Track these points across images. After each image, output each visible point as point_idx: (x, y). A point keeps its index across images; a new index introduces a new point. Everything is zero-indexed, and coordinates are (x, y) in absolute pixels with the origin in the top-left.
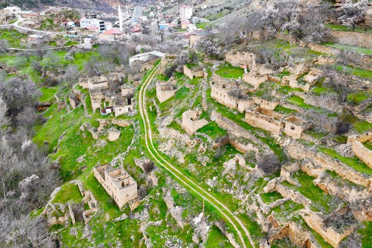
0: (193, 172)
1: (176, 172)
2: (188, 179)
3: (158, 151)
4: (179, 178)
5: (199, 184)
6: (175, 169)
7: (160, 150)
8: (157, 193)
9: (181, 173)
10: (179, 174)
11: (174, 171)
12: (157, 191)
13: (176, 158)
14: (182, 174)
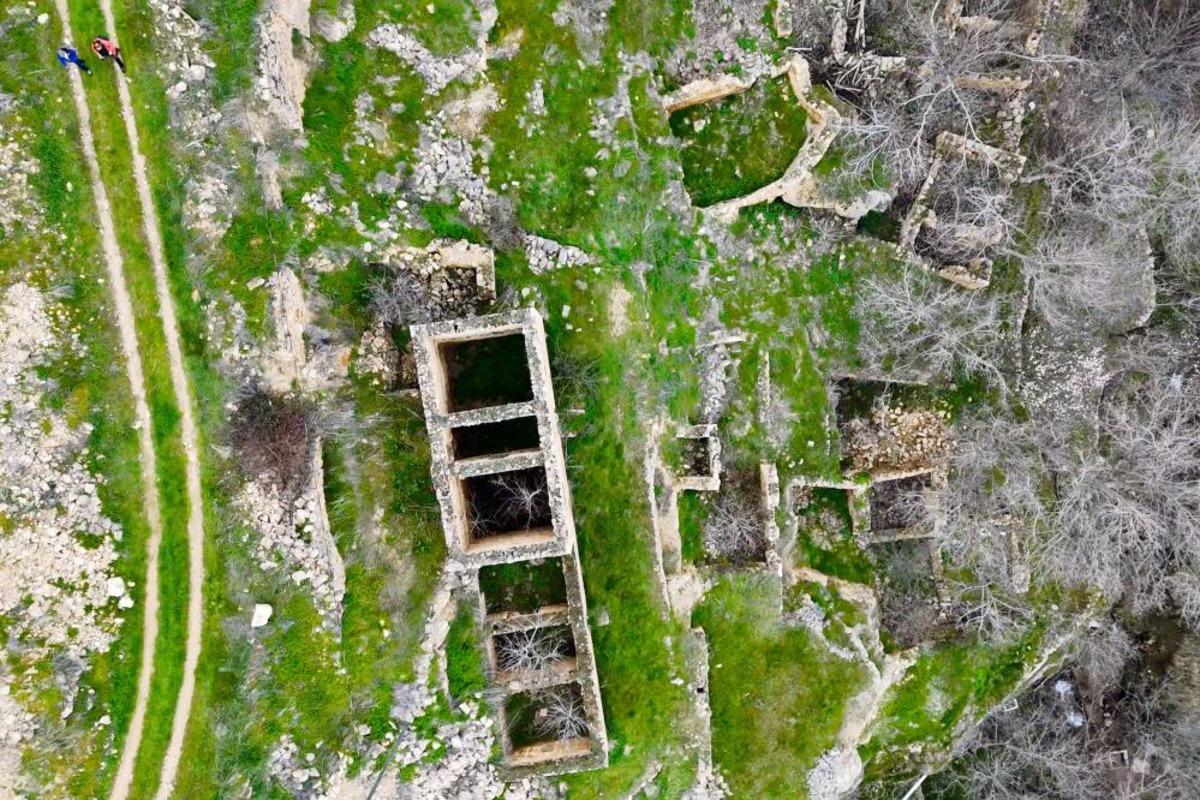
0: (18, 137)
1: (123, 241)
2: (84, 113)
3: (138, 595)
4: (140, 163)
5: (43, 18)
6: (118, 282)
7: (116, 587)
8: (320, 209)
9: (103, 204)
10: (116, 204)
11: (136, 253)
12: (310, 226)
13: (52, 383)
14: (99, 189)
